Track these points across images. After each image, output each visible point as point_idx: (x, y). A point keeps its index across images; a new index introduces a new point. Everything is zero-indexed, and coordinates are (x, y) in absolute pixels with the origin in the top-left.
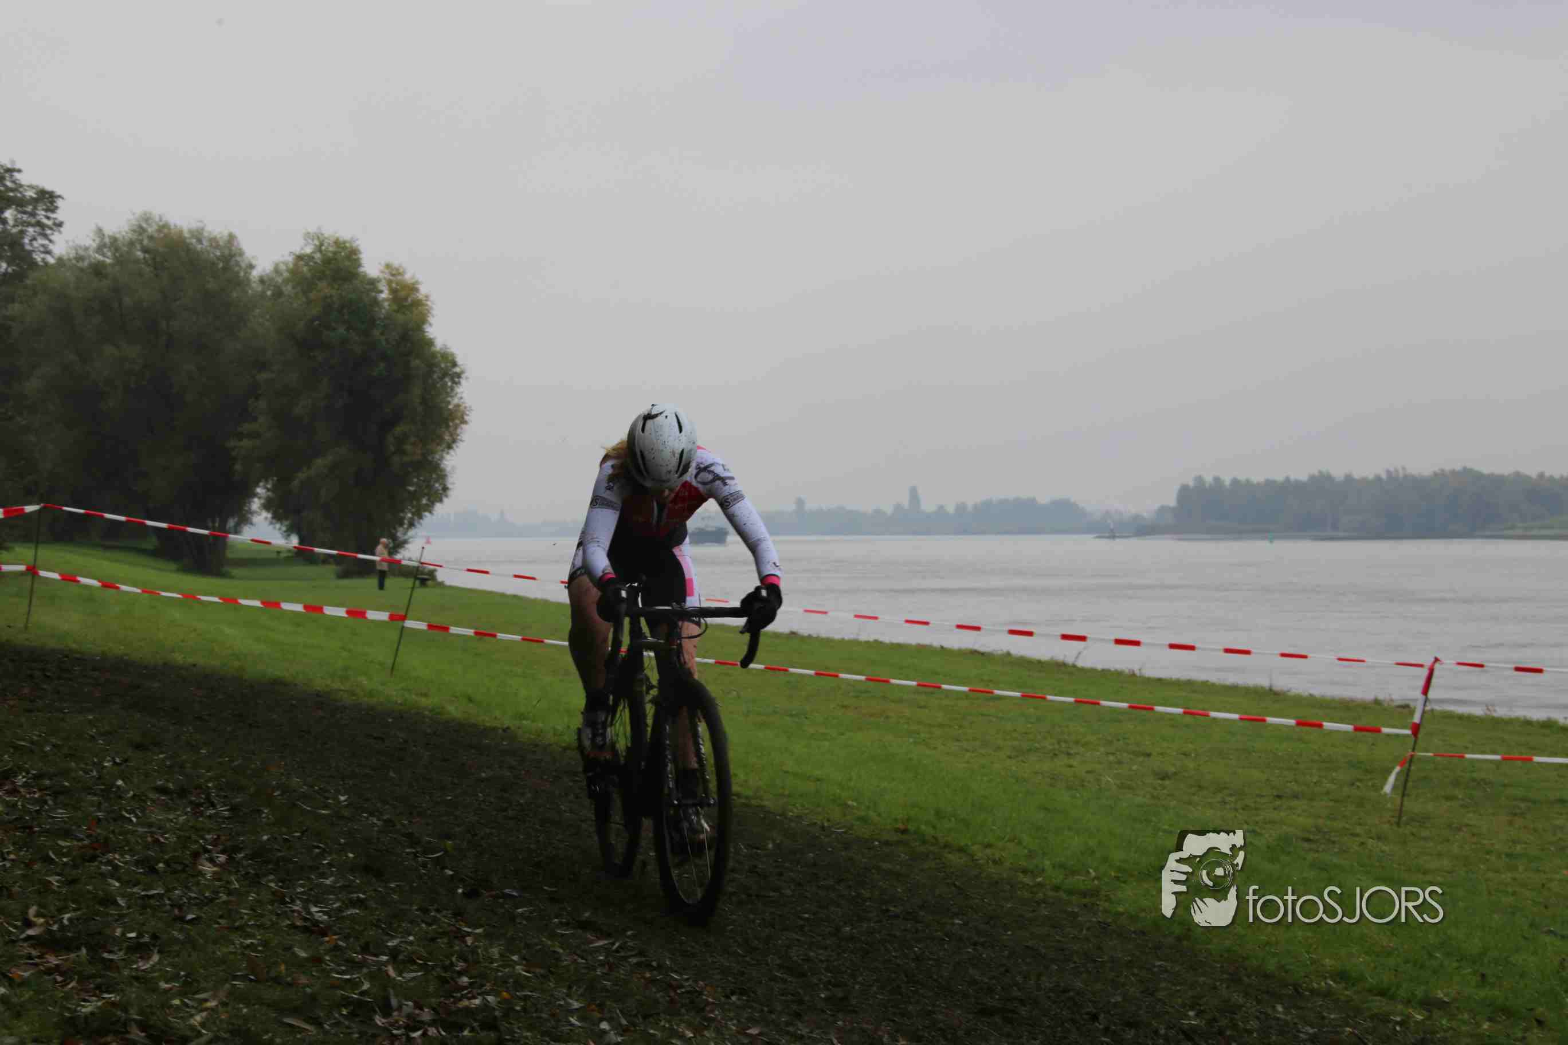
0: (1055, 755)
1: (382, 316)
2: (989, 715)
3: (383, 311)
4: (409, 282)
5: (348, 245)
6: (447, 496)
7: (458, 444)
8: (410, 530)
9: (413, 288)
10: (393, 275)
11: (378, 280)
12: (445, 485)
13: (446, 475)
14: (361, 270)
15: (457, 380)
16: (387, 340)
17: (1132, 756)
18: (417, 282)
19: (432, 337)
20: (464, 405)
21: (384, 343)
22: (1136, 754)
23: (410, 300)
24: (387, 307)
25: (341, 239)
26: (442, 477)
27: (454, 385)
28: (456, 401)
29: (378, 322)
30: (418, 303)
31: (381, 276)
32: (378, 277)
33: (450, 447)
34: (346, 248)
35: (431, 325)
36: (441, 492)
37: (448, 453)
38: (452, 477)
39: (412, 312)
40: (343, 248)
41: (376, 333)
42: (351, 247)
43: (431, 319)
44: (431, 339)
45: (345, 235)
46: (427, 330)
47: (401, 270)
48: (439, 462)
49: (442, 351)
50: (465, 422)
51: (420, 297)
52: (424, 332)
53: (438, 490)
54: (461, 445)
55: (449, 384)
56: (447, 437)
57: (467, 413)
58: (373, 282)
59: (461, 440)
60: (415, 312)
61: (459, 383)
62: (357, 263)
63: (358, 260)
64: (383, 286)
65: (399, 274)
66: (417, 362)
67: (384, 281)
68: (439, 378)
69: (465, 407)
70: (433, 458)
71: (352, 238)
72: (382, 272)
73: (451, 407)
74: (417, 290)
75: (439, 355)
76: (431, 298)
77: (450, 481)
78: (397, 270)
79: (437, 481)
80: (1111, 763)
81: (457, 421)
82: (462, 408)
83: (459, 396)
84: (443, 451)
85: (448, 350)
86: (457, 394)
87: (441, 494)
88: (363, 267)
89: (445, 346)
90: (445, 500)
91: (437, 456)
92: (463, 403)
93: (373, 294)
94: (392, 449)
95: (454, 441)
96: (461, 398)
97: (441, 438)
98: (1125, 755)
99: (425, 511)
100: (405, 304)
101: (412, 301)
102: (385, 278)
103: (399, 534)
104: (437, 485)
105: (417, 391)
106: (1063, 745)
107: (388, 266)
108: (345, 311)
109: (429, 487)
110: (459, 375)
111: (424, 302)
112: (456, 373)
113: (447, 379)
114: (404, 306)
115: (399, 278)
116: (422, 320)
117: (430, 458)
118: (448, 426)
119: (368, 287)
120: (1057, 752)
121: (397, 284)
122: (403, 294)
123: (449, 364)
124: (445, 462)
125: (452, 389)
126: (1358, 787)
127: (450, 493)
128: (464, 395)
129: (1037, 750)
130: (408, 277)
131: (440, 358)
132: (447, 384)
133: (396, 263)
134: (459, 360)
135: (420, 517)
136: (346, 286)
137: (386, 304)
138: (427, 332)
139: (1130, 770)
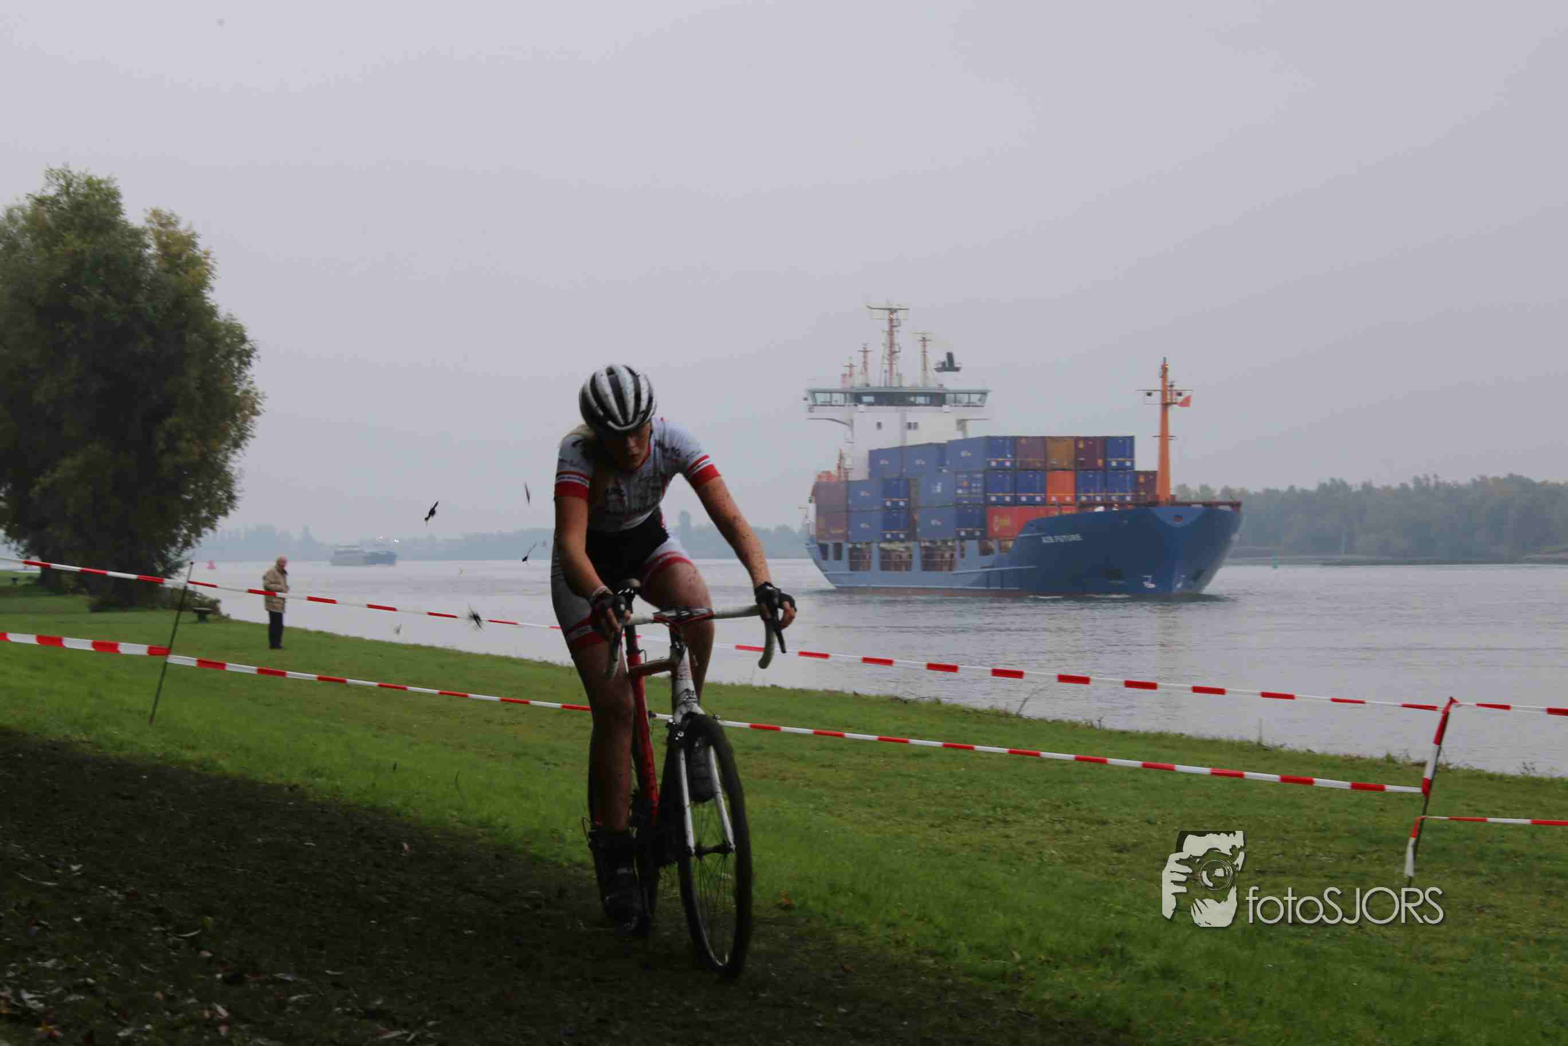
0: (989, 823)
1: (149, 277)
2: (910, 776)
3: (151, 271)
4: (183, 234)
5: (103, 186)
6: (232, 507)
7: (248, 442)
8: (185, 550)
9: (189, 242)
10: (161, 225)
11: (144, 232)
12: (231, 493)
13: (232, 481)
14: (122, 217)
15: (245, 359)
16: (154, 308)
17: (1083, 824)
18: (194, 235)
19: (213, 304)
20: (255, 391)
21: (150, 310)
22: (1091, 822)
23: (184, 258)
24: (155, 266)
25: (94, 178)
26: (227, 482)
27: (243, 366)
28: (245, 386)
29: (143, 285)
30: (195, 262)
31: (147, 226)
32: (143, 227)
33: (237, 445)
34: (102, 189)
35: (212, 289)
36: (226, 502)
37: (234, 453)
38: (240, 483)
39: (186, 272)
40: (97, 190)
41: (140, 298)
42: (108, 189)
43: (212, 282)
44: (212, 307)
45: (99, 174)
46: (206, 296)
47: (173, 220)
48: (224, 464)
49: (227, 323)
50: (257, 413)
51: (198, 253)
52: (204, 298)
53: (222, 499)
54: (251, 442)
55: (236, 364)
56: (233, 433)
57: (259, 400)
58: (136, 234)
59: (253, 437)
60: (192, 272)
61: (249, 363)
62: (116, 209)
63: (118, 204)
64: (149, 239)
65: (171, 224)
66: (195, 335)
67: (151, 232)
68: (223, 357)
69: (257, 394)
70: (216, 458)
71: (109, 178)
72: (149, 221)
73: (238, 394)
74: (194, 245)
75: (223, 327)
76: (212, 256)
77: (237, 489)
78: (169, 219)
79: (220, 488)
80: (1057, 832)
81: (247, 412)
82: (252, 395)
83: (249, 379)
84: (228, 449)
85: (234, 322)
86: (245, 377)
87: (225, 504)
88: (122, 214)
89: (231, 315)
90: (230, 511)
91: (220, 456)
92: (254, 389)
93: (138, 249)
94: (162, 445)
95: (243, 437)
96: (251, 382)
97: (224, 435)
98: (1075, 822)
99: (205, 526)
100: (179, 262)
101: (188, 257)
102: (152, 229)
103: (171, 555)
104: (220, 493)
105: (193, 372)
106: (998, 809)
107: (156, 214)
108: (101, 271)
109: (210, 494)
110: (248, 354)
111: (203, 260)
112: (245, 350)
113: (232, 359)
114: (178, 266)
115: (171, 229)
116: (200, 284)
117: (211, 459)
118: (234, 418)
119: (129, 240)
120: (991, 820)
121: (168, 237)
122: (175, 249)
123: (235, 340)
124: (230, 464)
125: (240, 372)
126: (1360, 861)
127: (238, 503)
128: (254, 379)
129: (967, 817)
130: (182, 227)
131: (224, 332)
132: (231, 364)
133: (165, 210)
134: (249, 335)
135: (199, 535)
136: (101, 239)
137: (153, 262)
138: (208, 298)
139: (1081, 841)
